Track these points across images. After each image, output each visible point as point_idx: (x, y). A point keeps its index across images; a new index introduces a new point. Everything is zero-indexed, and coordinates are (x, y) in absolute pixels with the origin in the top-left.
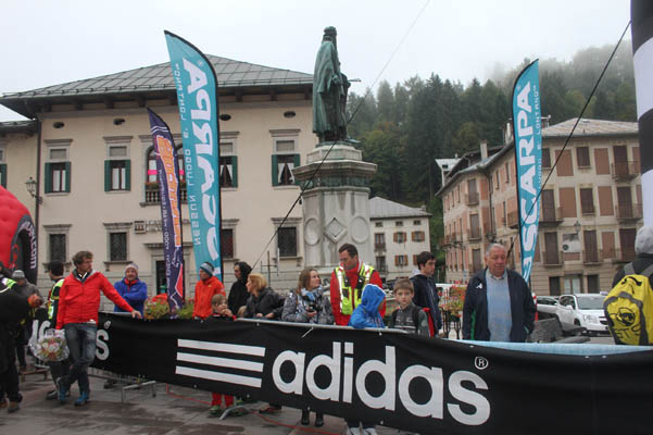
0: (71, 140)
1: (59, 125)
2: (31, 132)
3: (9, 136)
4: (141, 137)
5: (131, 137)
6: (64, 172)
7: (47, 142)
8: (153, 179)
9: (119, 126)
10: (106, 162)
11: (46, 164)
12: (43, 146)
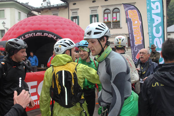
0: (78, 9)
1: (74, 4)
2: (66, 7)
3: (59, 9)
4: (101, 6)
5: (98, 7)
6: (77, 19)
7: (71, 10)
8: (106, 20)
9: (94, 3)
10: (90, 15)
11: (71, 17)
12: (70, 11)
